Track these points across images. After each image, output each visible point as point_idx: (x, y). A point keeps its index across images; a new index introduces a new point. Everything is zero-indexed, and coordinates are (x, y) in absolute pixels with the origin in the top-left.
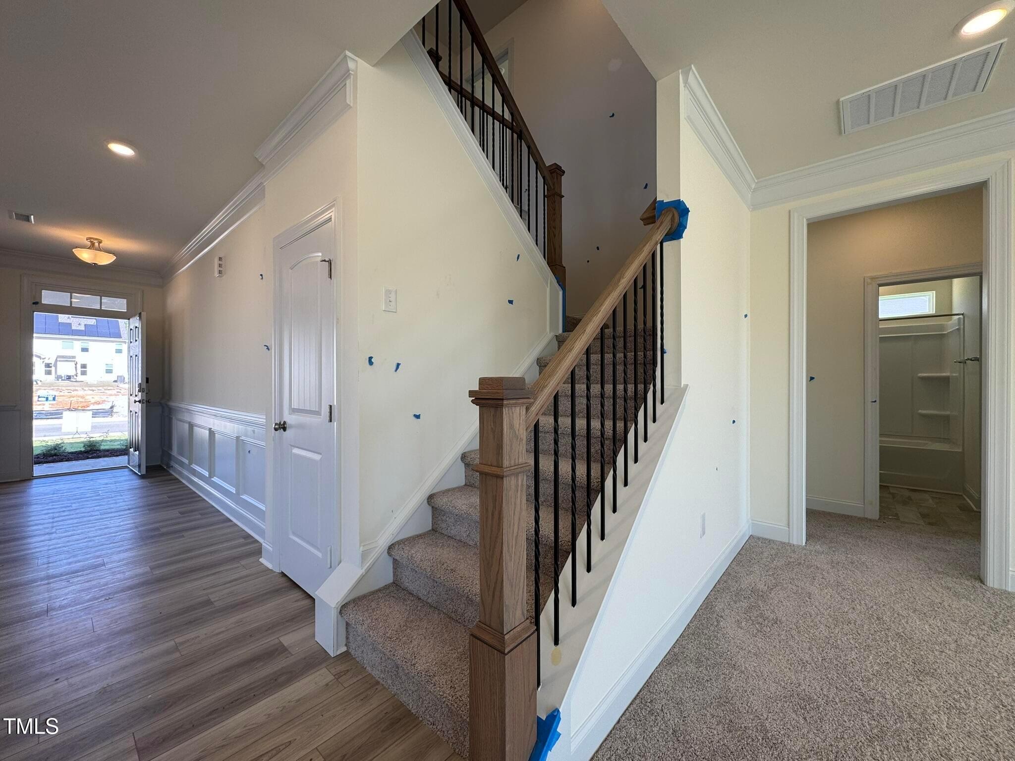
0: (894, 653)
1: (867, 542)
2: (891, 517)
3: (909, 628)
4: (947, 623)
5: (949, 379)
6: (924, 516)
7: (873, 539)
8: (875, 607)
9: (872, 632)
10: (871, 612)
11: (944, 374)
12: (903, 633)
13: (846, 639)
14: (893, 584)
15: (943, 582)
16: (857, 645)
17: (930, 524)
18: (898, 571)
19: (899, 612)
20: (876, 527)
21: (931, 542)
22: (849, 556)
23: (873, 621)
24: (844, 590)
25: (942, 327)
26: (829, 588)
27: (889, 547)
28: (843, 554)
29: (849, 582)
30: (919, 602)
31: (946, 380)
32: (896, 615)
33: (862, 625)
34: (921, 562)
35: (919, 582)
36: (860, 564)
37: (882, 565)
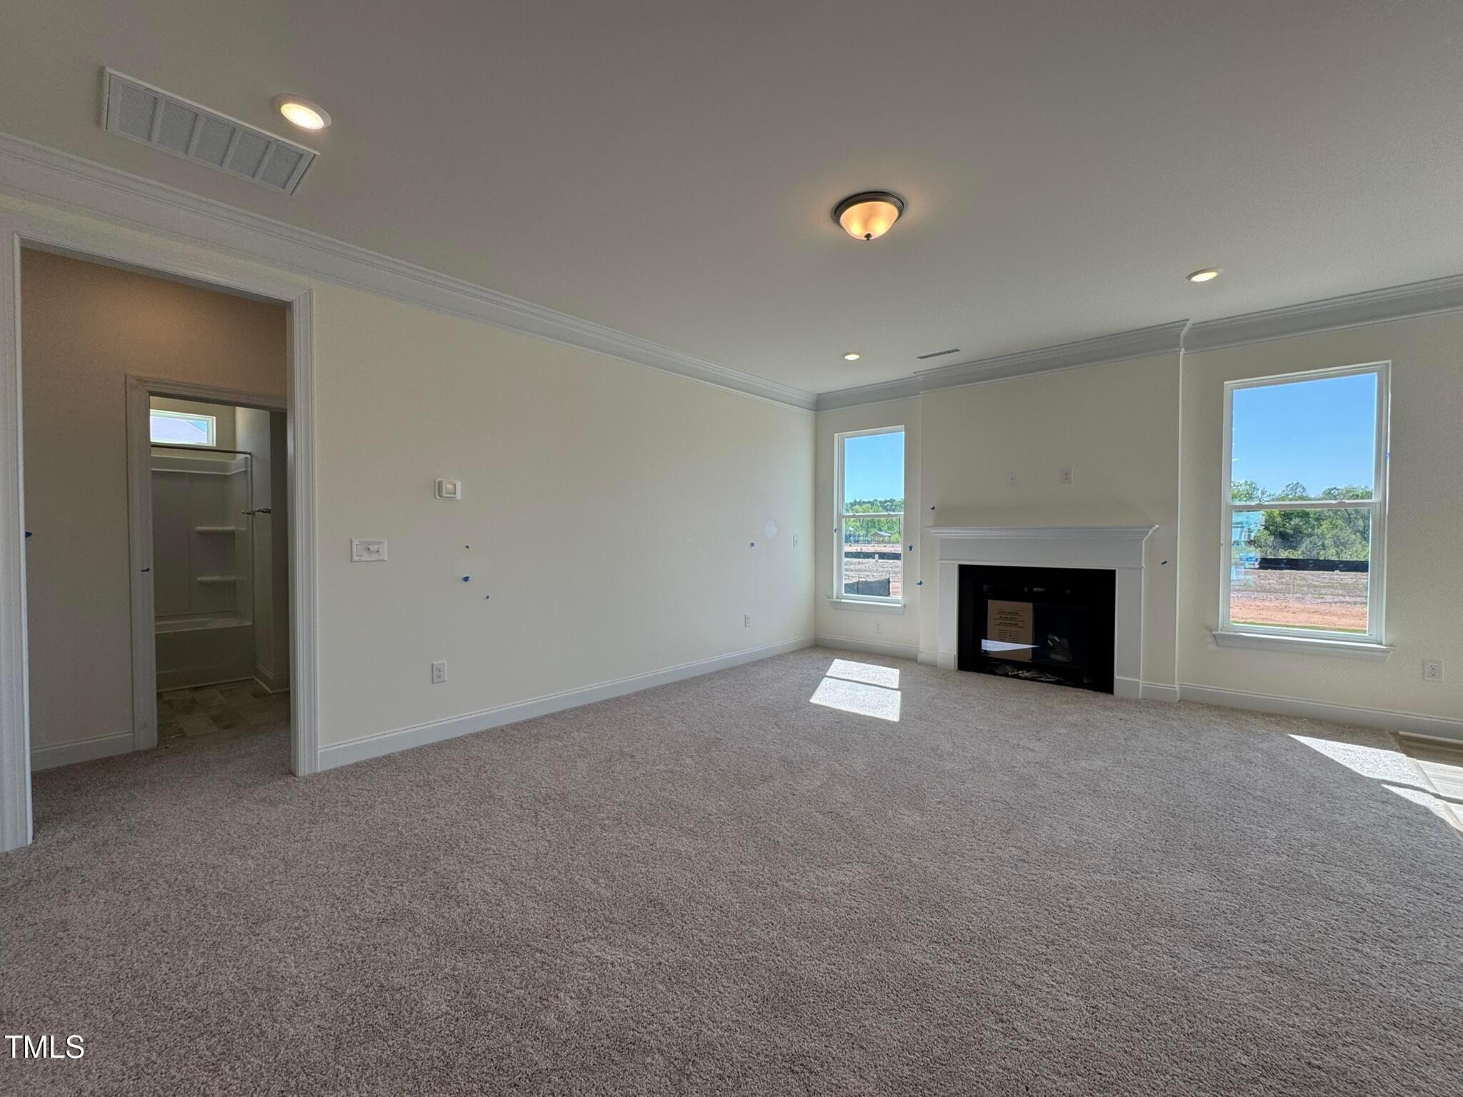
0: (219, 923)
1: (147, 787)
2: (174, 736)
3: (230, 878)
4: (269, 843)
5: (234, 534)
6: (216, 719)
7: (157, 779)
8: (180, 877)
9: (184, 914)
10: (176, 888)
11: (228, 528)
12: (225, 888)
13: (146, 954)
14: (198, 830)
15: (256, 796)
16: (166, 950)
17: (226, 727)
18: (201, 808)
19: (214, 865)
20: (157, 759)
21: (233, 750)
22: (122, 822)
23: (182, 898)
24: (125, 880)
25: (224, 466)
26: (100, 892)
27: (181, 781)
28: (112, 823)
29: (132, 862)
30: (235, 836)
31: (231, 535)
32: (211, 871)
33: (168, 915)
34: (226, 781)
35: (229, 809)
36: (144, 825)
37: (178, 810)
